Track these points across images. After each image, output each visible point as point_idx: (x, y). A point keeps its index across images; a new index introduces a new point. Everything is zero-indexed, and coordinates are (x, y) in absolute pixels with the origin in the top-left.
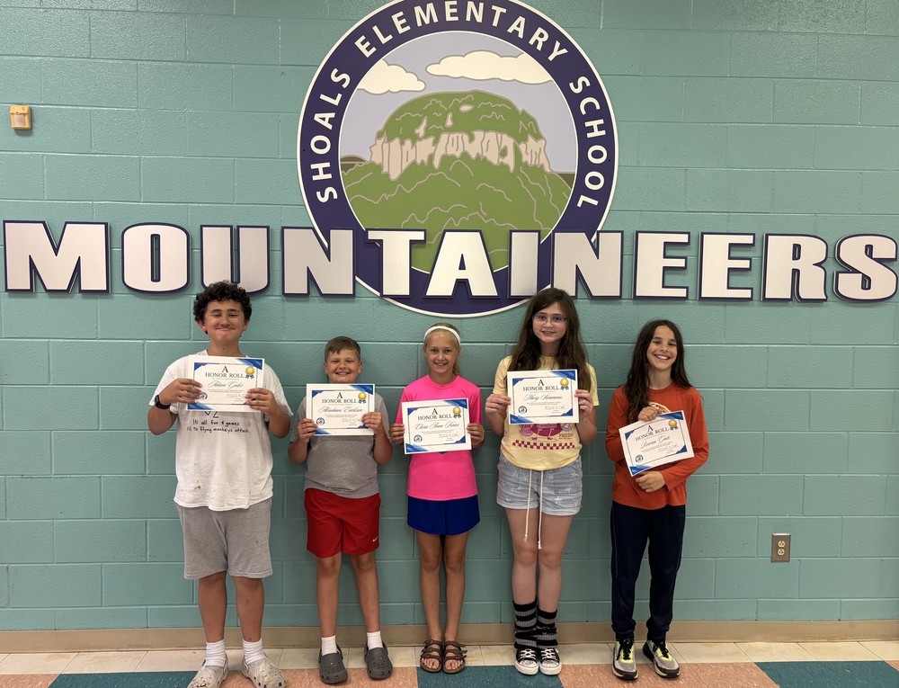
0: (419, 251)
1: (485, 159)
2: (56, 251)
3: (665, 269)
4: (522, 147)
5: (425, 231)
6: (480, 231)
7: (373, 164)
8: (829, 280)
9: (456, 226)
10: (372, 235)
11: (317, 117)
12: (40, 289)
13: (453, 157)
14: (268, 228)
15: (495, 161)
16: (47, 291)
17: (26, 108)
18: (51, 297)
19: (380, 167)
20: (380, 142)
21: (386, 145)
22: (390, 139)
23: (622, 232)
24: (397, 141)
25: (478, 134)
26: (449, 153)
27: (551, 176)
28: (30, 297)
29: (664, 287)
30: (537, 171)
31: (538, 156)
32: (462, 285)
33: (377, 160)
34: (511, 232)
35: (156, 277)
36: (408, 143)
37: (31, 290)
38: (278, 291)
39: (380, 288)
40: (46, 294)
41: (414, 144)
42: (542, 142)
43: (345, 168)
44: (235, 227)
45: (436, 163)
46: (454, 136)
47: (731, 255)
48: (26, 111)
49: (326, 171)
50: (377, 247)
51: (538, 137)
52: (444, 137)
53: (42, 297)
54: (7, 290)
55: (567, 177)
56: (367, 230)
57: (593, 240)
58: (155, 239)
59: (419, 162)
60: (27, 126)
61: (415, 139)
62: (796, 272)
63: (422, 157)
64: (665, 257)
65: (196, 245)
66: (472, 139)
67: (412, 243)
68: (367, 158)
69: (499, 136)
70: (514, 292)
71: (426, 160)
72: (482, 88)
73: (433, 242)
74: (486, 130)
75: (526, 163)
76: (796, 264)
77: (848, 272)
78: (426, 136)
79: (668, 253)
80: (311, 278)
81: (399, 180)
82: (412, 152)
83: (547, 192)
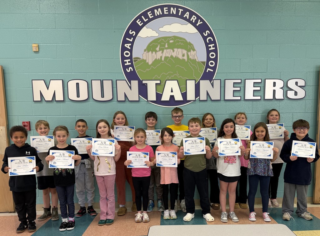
0: (158, 87)
1: (178, 57)
2: (48, 89)
3: (234, 91)
4: (189, 53)
5: (160, 80)
6: (177, 80)
7: (143, 59)
8: (285, 93)
9: (170, 79)
10: (144, 82)
11: (126, 45)
12: (44, 100)
13: (168, 57)
14: (112, 80)
15: (181, 58)
16: (46, 101)
17: (37, 45)
18: (47, 103)
19: (145, 61)
20: (145, 53)
21: (147, 54)
22: (148, 52)
23: (220, 80)
24: (150, 52)
25: (176, 50)
26: (167, 56)
27: (198, 62)
28: (40, 103)
29: (233, 96)
30: (194, 61)
31: (194, 56)
32: (172, 97)
33: (145, 59)
34: (187, 80)
35: (78, 96)
36: (154, 53)
37: (41, 101)
38: (116, 100)
39: (147, 98)
40: (45, 102)
41: (156, 53)
42: (195, 52)
43: (135, 61)
44: (102, 80)
45: (163, 59)
46: (168, 50)
47: (254, 86)
48: (37, 46)
49: (129, 62)
50: (146, 86)
51: (194, 50)
52: (165, 51)
53: (44, 102)
54: (34, 101)
55: (203, 63)
56: (142, 80)
58: (78, 84)
59: (157, 59)
60: (38, 50)
61: (156, 51)
62: (274, 91)
63: (159, 57)
65: (90, 86)
66: (174, 51)
67: (156, 84)
68: (142, 58)
69: (182, 50)
70: (188, 99)
72: (176, 35)
73: (163, 84)
74: (178, 48)
75: (191, 58)
76: (274, 88)
77: (291, 90)
78: (160, 50)
79: (235, 86)
80: (125, 96)
81: (152, 64)
82: (155, 56)
83: (197, 67)
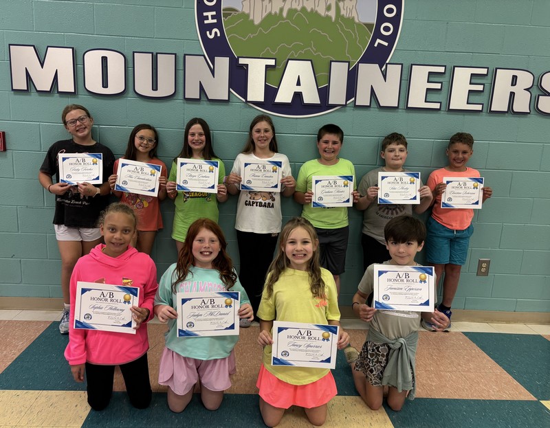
0: (271, 73)
1: (316, 12)
2: (42, 65)
3: (428, 90)
4: (341, 4)
5: (275, 59)
6: (311, 61)
7: (243, 13)
8: (533, 100)
9: (296, 56)
10: (242, 61)
12: (34, 90)
13: (296, 10)
14: (175, 54)
15: (323, 14)
16: (37, 91)
18: (40, 95)
19: (248, 16)
21: (252, 1)
23: (402, 64)
26: (293, 7)
27: (358, 25)
28: (27, 95)
29: (426, 102)
30: (350, 21)
31: (351, 11)
32: (298, 96)
33: (247, 12)
34: (331, 61)
35: (105, 85)
37: (27, 90)
38: (181, 97)
39: (245, 96)
40: (37, 94)
42: (354, 1)
43: (226, 16)
44: (155, 54)
45: (285, 14)
47: (472, 82)
49: (213, 17)
50: (245, 68)
53: (34, 95)
54: (13, 90)
55: (369, 26)
56: (239, 57)
57: (383, 69)
58: (104, 59)
59: (273, 13)
62: (512, 94)
63: (276, 10)
64: (428, 82)
65: (130, 65)
67: (267, 67)
70: (331, 102)
71: (278, 12)
73: (280, 67)
75: (343, 15)
76: (513, 89)
77: (546, 95)
79: (431, 79)
80: (202, 89)
81: (260, 25)
82: (269, 6)
83: (356, 36)
